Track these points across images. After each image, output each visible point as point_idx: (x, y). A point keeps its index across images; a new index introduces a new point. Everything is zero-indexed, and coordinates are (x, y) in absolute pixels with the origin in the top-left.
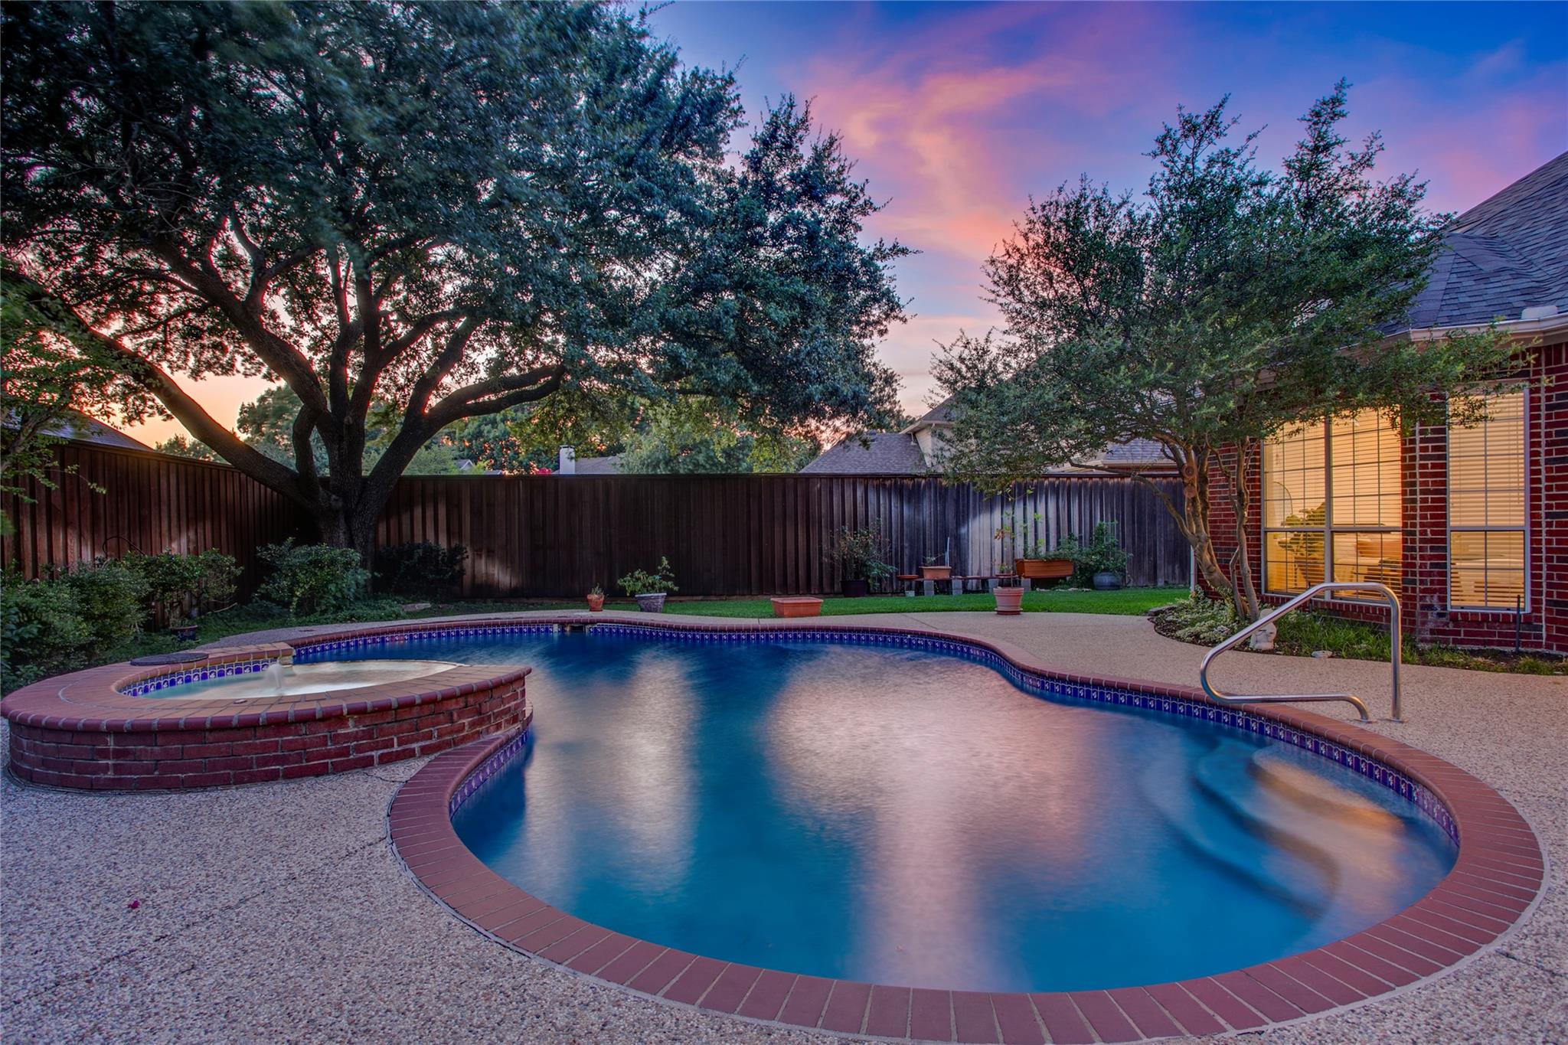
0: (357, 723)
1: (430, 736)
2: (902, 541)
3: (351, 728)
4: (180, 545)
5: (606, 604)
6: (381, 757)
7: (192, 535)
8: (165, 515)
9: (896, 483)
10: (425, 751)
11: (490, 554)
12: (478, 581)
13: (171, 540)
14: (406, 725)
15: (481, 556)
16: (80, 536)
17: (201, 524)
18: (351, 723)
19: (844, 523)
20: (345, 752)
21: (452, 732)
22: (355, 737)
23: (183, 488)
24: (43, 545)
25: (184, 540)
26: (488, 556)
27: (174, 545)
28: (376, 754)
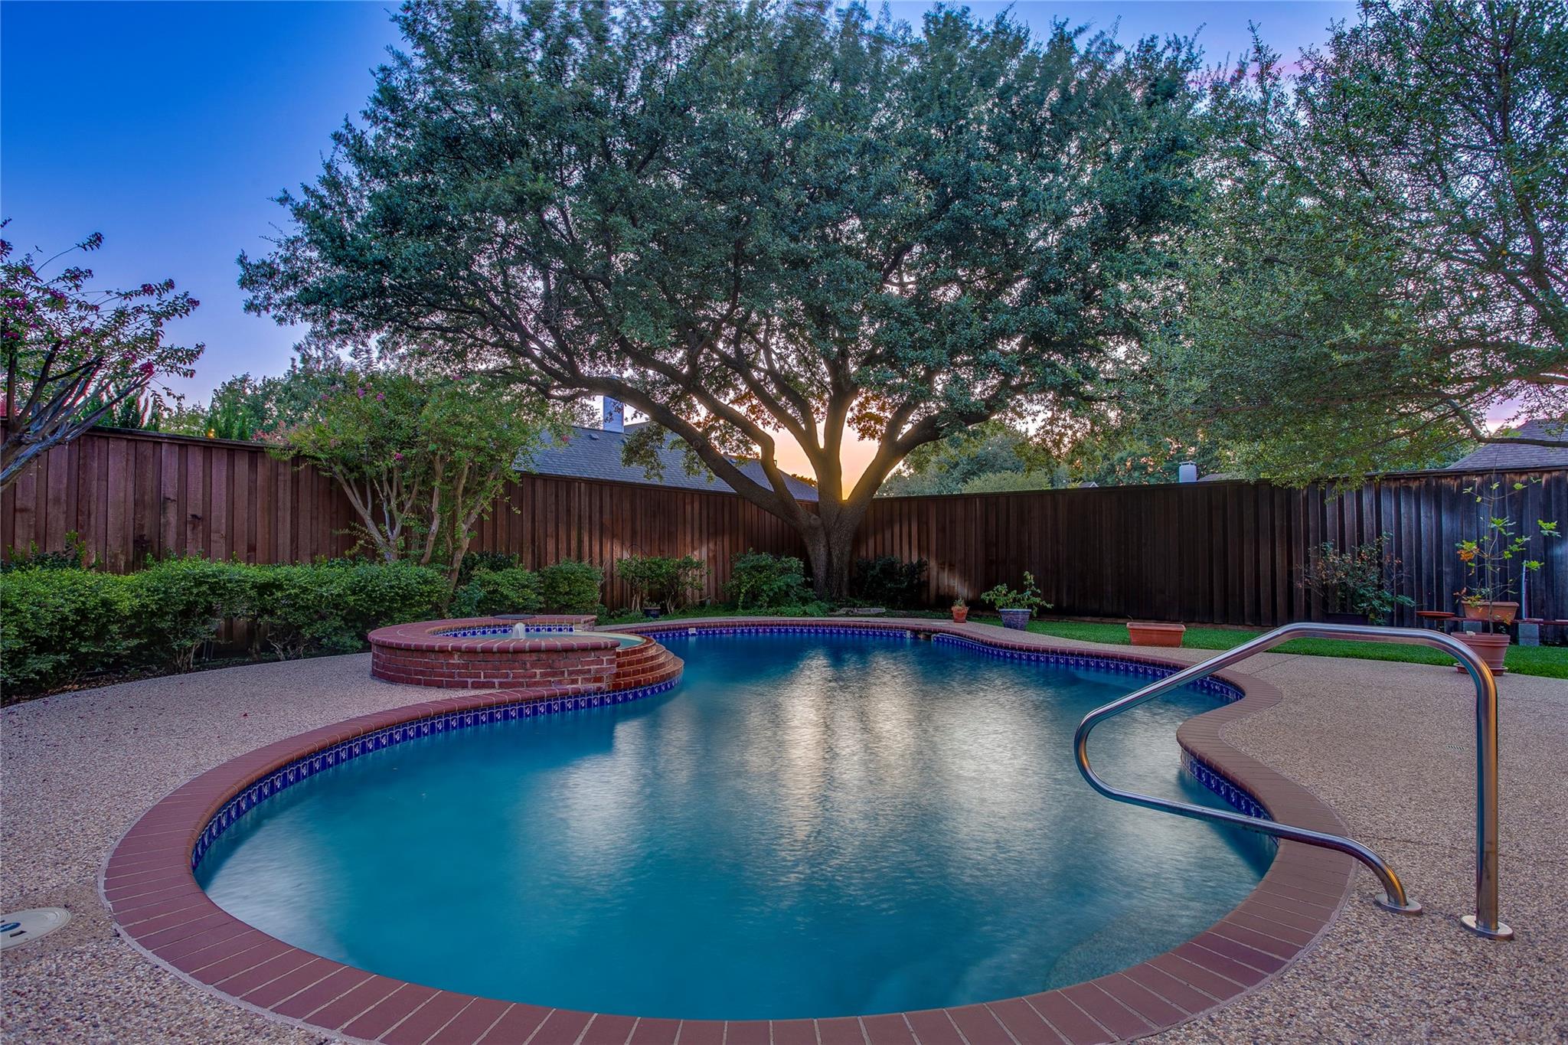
0: (460, 657)
1: (507, 676)
2: (1439, 563)
3: (456, 660)
4: (700, 553)
5: (969, 617)
6: (473, 683)
7: (711, 546)
8: (689, 530)
9: (1428, 484)
10: (501, 685)
11: (952, 567)
12: (941, 592)
13: (693, 549)
14: (490, 665)
15: (944, 569)
16: (623, 544)
17: (719, 539)
18: (456, 656)
19: (1324, 539)
20: (452, 675)
21: (524, 677)
22: (458, 666)
23: (705, 513)
24: (596, 549)
25: (704, 550)
26: (950, 570)
27: (696, 553)
28: (470, 680)
